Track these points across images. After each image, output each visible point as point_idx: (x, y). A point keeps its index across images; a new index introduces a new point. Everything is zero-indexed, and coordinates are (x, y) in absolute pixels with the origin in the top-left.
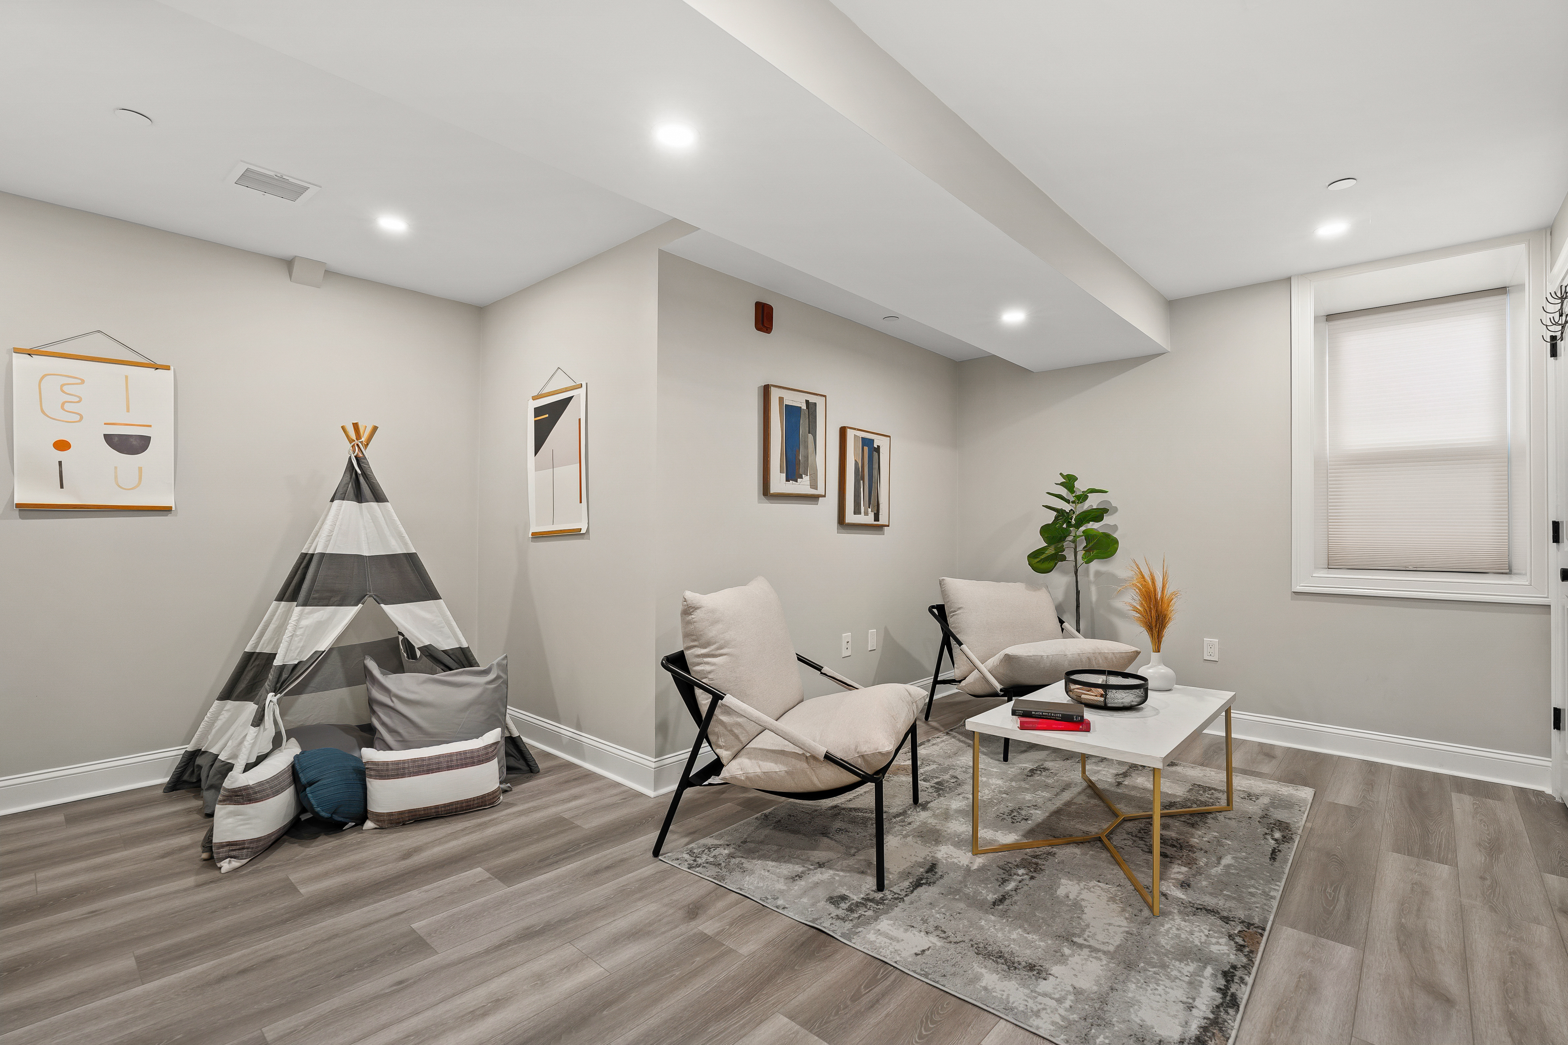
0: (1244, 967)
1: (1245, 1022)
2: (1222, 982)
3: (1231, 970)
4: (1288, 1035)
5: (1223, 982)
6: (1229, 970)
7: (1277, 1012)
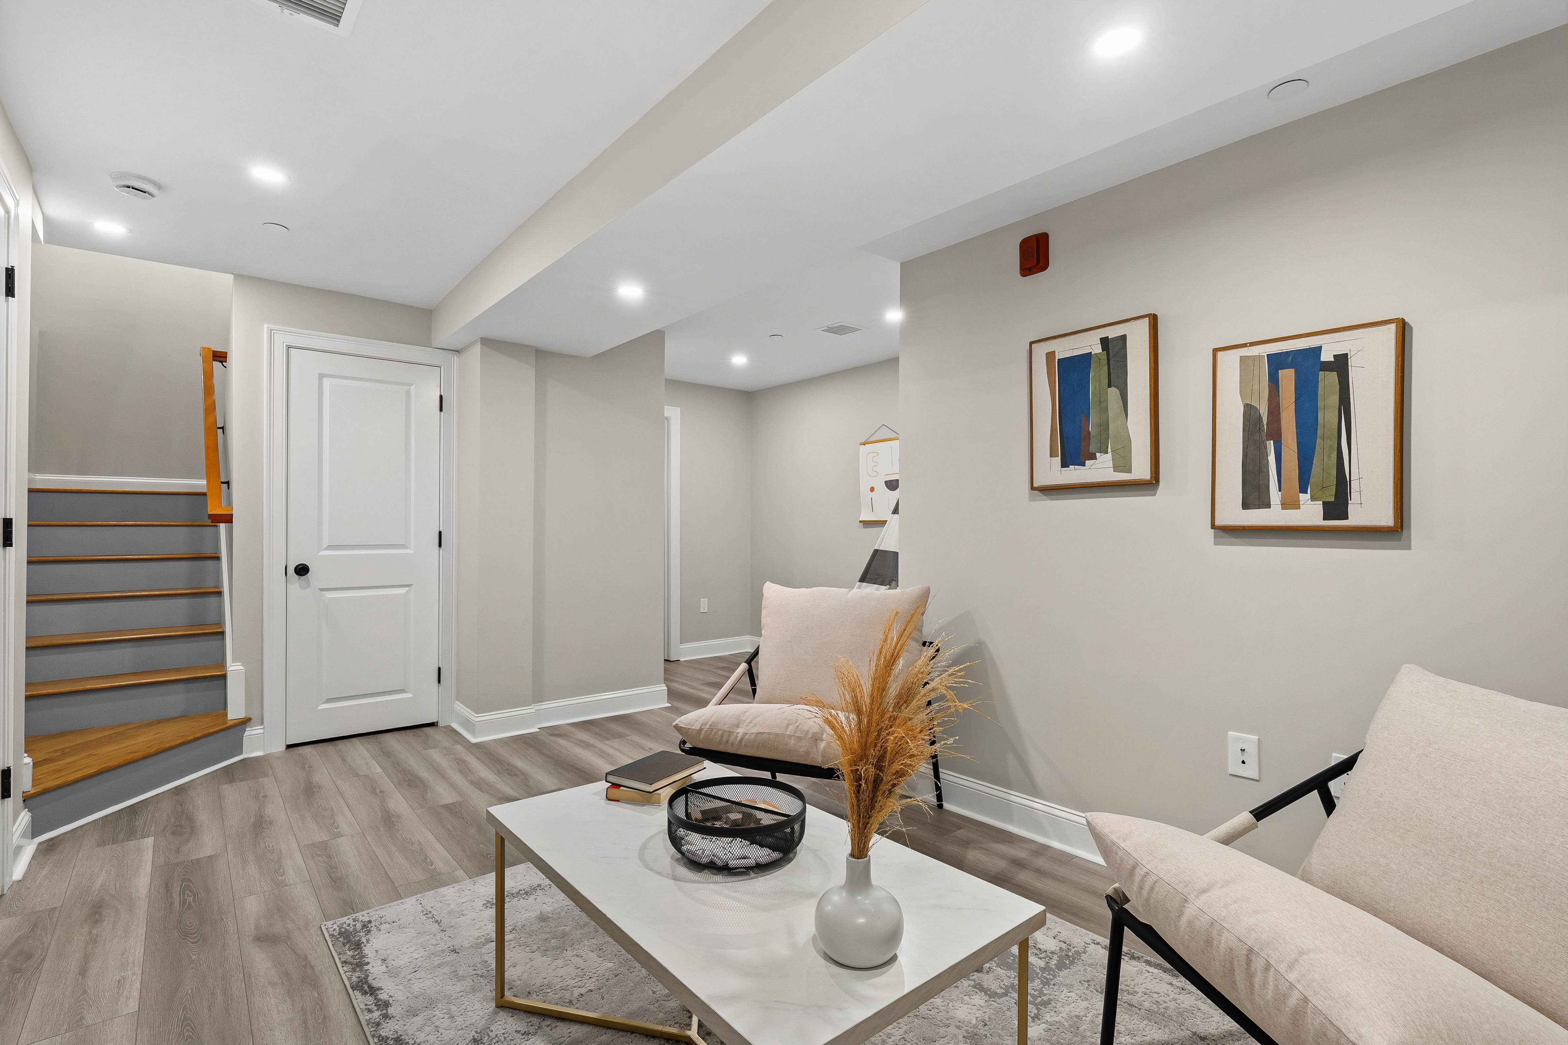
0: (378, 1024)
1: (342, 987)
2: (383, 996)
3: (384, 1011)
4: (305, 1004)
5: (381, 997)
6: (386, 1010)
7: (324, 1014)
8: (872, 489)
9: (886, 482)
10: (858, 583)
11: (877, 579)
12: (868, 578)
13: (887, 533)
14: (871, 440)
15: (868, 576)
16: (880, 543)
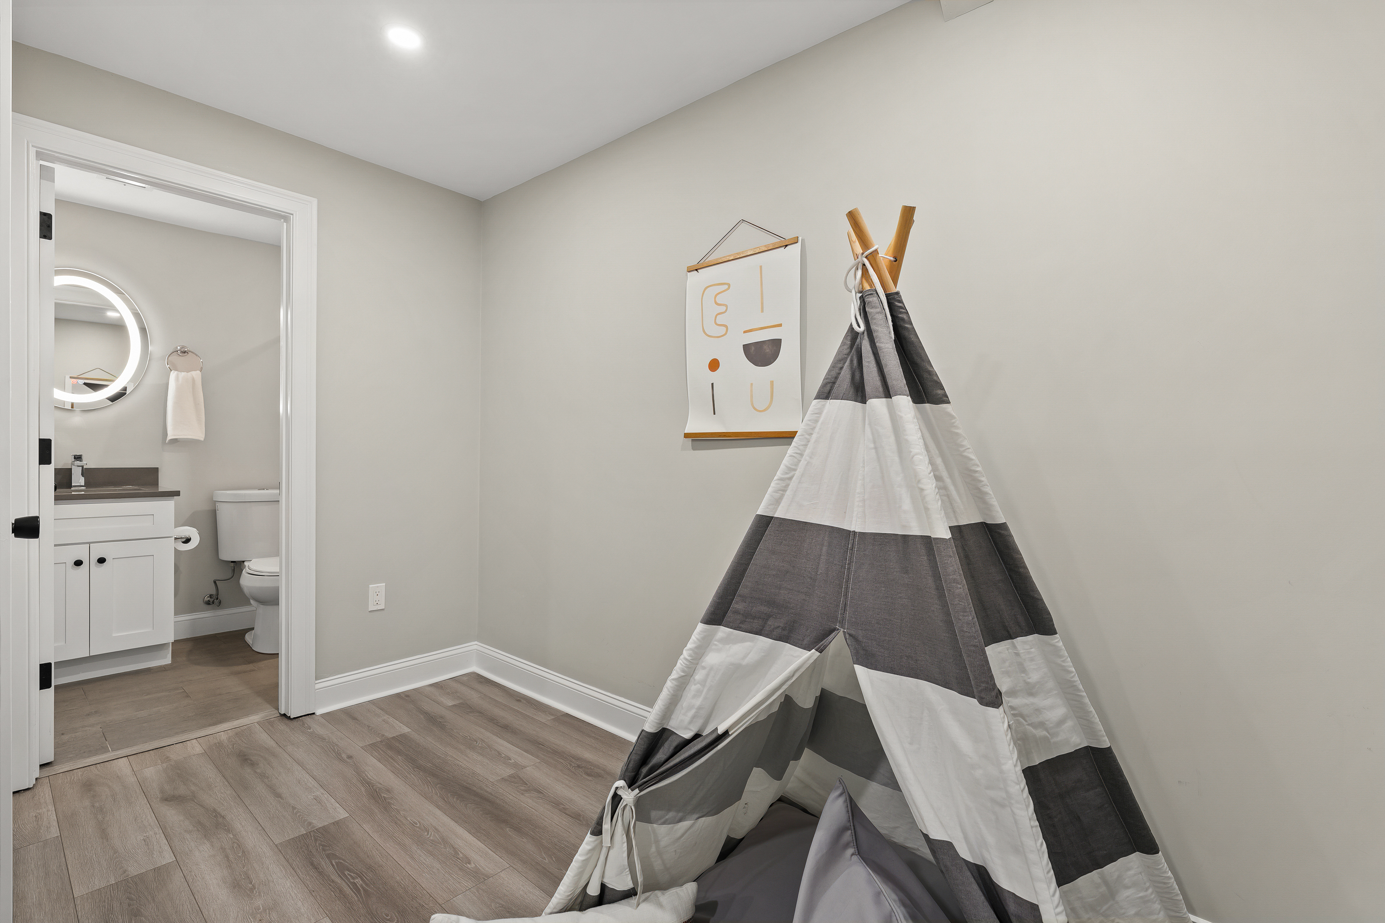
8: (714, 365)
9: (746, 348)
10: (701, 627)
11: (769, 616)
12: (736, 612)
13: (803, 463)
14: (712, 258)
15: (737, 605)
16: (777, 495)
